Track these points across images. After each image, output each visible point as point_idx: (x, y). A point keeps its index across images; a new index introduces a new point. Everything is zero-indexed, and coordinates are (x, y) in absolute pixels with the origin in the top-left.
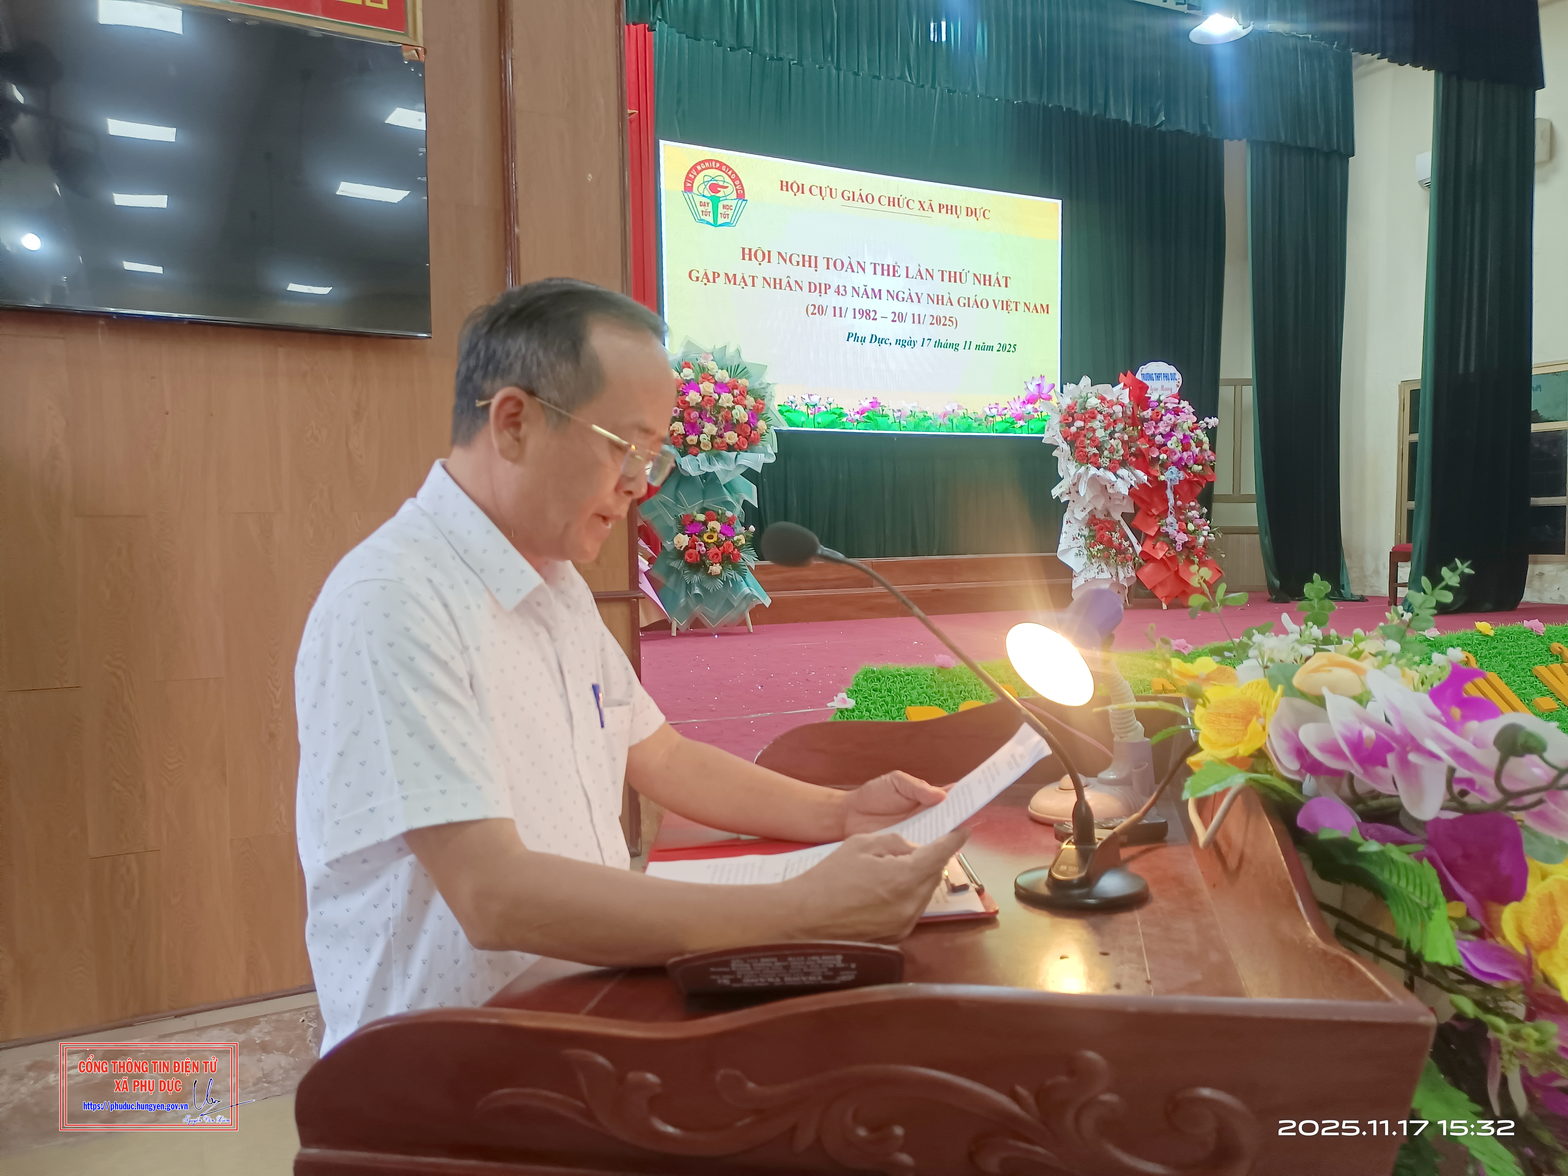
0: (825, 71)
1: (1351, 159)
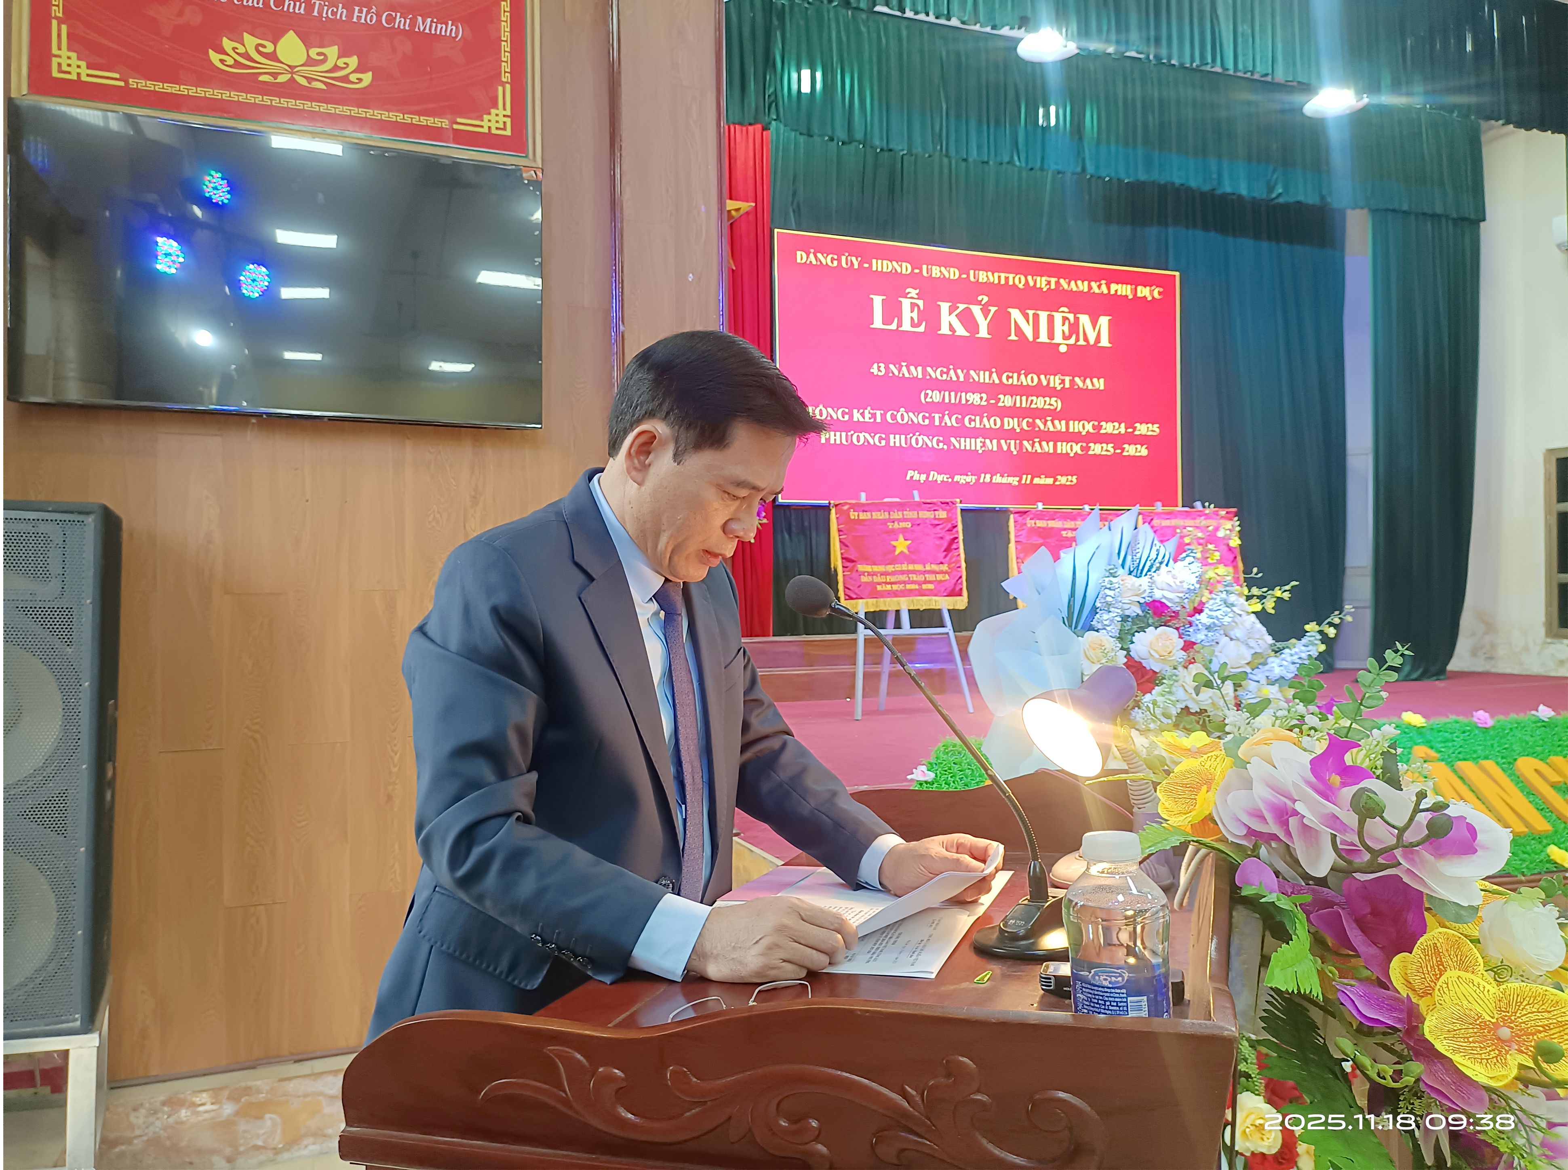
0: (935, 159)
1: (1482, 224)
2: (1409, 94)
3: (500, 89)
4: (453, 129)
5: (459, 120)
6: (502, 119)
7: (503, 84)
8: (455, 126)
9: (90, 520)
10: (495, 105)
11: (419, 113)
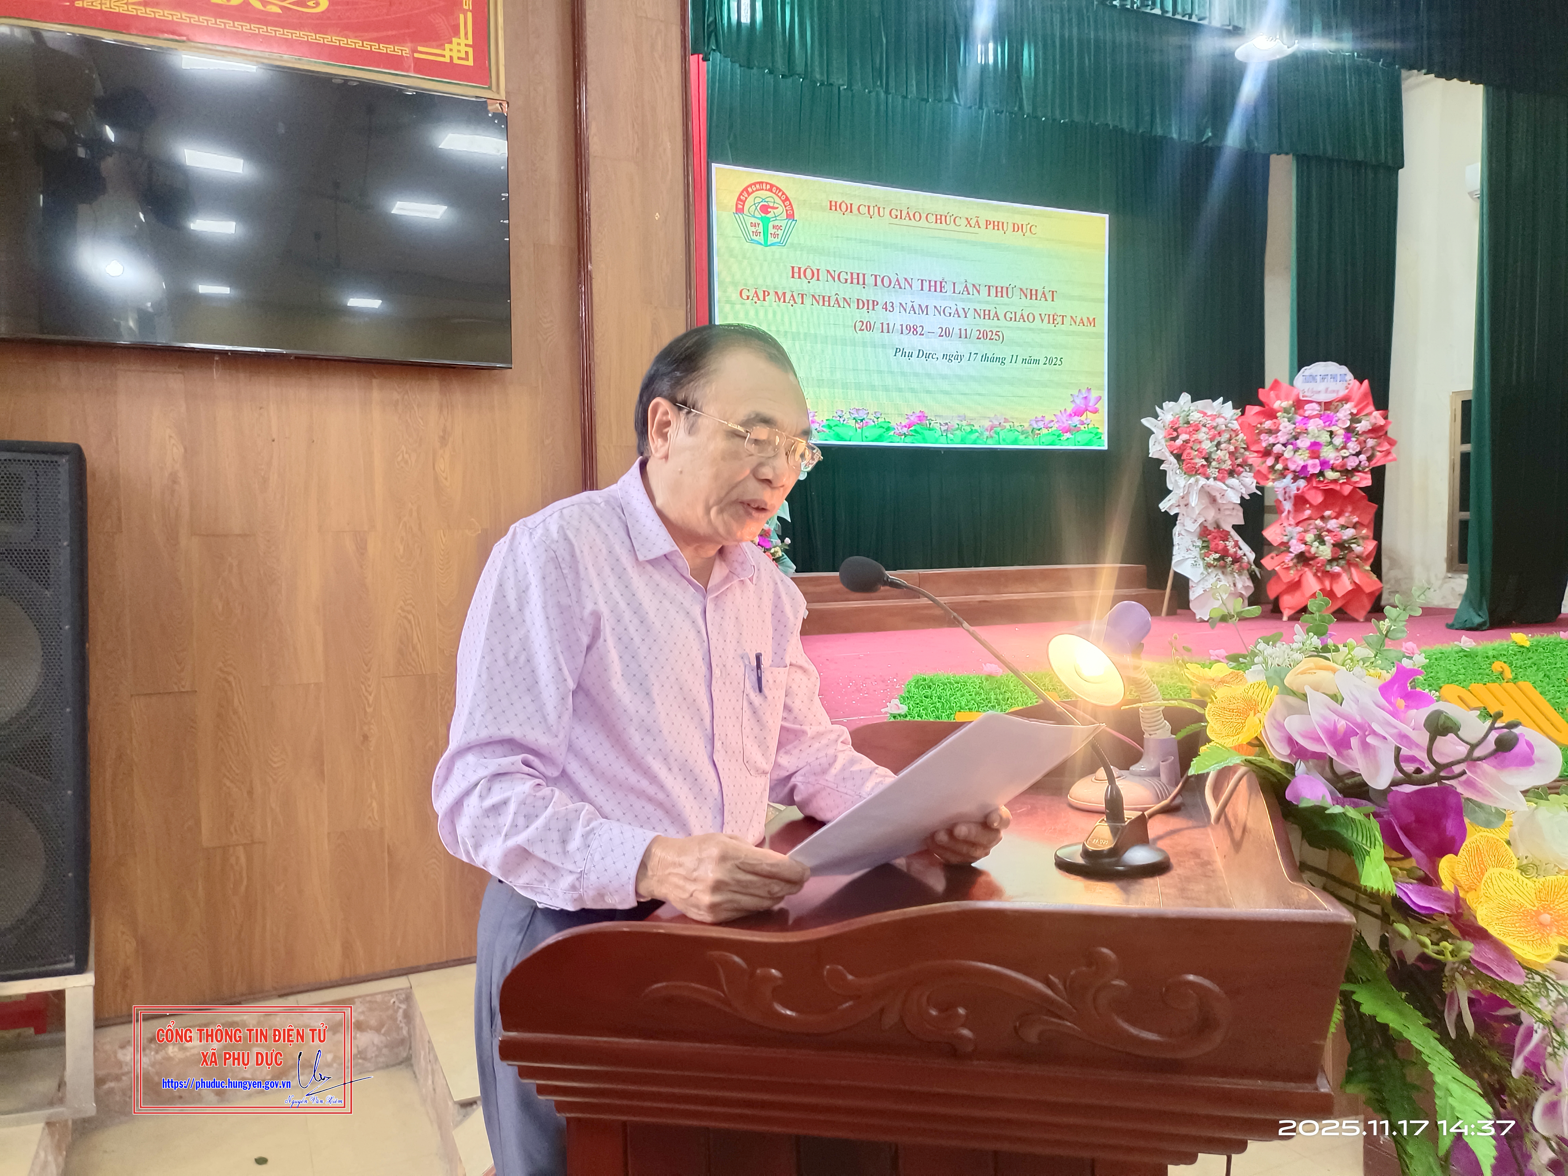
0: (873, 94)
1: (1400, 171)
2: (1338, 39)
3: (462, 17)
4: (414, 58)
5: (420, 49)
6: (463, 49)
7: (465, 12)
8: (416, 55)
9: (64, 460)
10: (457, 33)
11: (379, 41)
